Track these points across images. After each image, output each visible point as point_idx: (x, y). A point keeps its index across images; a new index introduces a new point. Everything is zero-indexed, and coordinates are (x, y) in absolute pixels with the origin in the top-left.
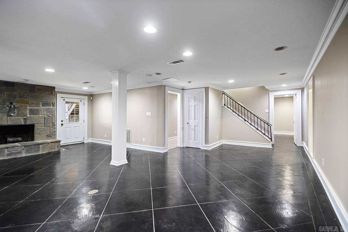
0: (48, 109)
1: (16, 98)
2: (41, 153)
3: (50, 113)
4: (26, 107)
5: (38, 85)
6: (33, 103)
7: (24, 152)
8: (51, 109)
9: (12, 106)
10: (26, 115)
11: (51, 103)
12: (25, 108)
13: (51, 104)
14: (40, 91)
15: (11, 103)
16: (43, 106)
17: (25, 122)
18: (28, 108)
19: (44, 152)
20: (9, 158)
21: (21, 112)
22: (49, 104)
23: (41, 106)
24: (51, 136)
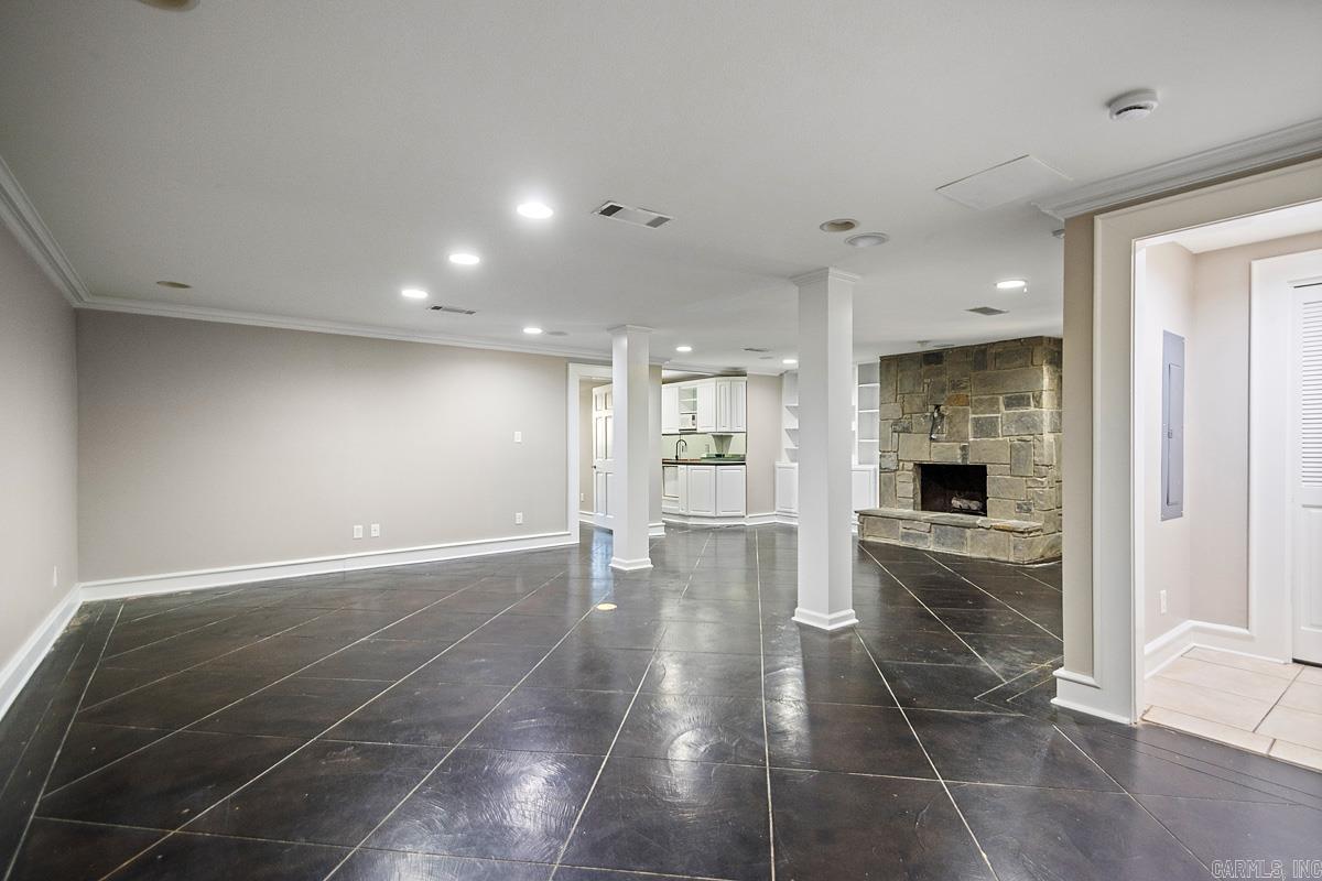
0: (1022, 415)
1: (943, 391)
2: (968, 555)
3: (1028, 428)
4: (966, 413)
5: (994, 344)
6: (981, 402)
7: (931, 538)
8: (1029, 415)
9: (936, 415)
10: (965, 439)
11: (1031, 394)
12: (964, 417)
13: (1029, 398)
14: (998, 360)
15: (937, 407)
16: (1008, 406)
17: (964, 457)
18: (971, 416)
19: (974, 555)
20: (903, 544)
21: (955, 429)
22: (1022, 398)
23: (1002, 407)
24: (1029, 510)
